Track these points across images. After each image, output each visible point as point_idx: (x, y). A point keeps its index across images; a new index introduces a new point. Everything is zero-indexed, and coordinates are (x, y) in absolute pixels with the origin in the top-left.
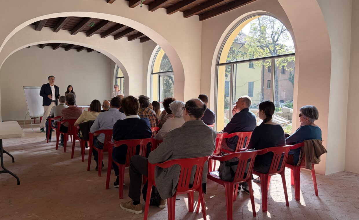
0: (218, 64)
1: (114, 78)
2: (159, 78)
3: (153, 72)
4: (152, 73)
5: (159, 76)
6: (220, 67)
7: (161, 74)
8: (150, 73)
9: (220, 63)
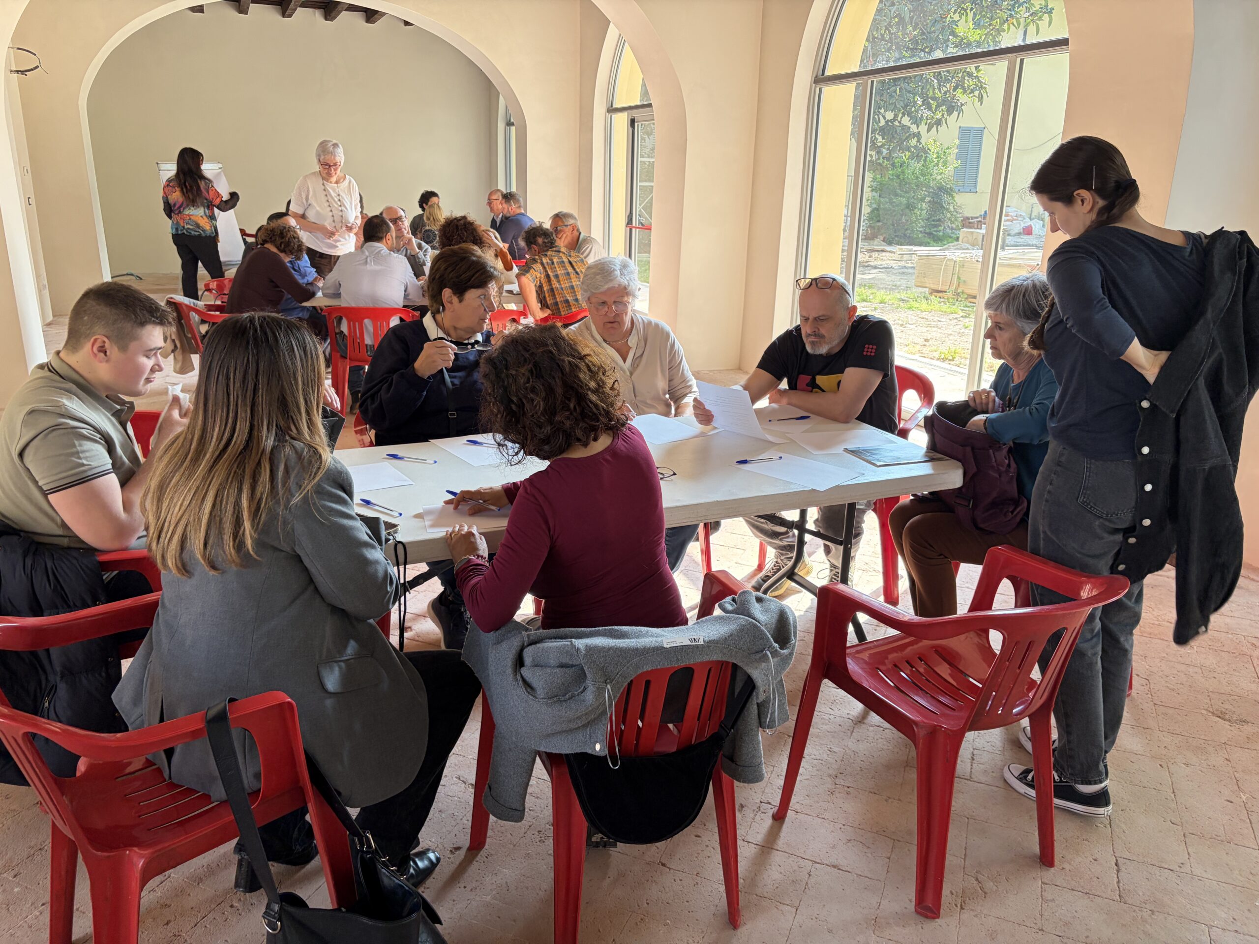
0: (821, 79)
1: (501, 125)
2: (631, 130)
3: (616, 106)
4: (612, 110)
5: (633, 122)
6: (829, 91)
7: (636, 114)
8: (604, 110)
9: (828, 73)
